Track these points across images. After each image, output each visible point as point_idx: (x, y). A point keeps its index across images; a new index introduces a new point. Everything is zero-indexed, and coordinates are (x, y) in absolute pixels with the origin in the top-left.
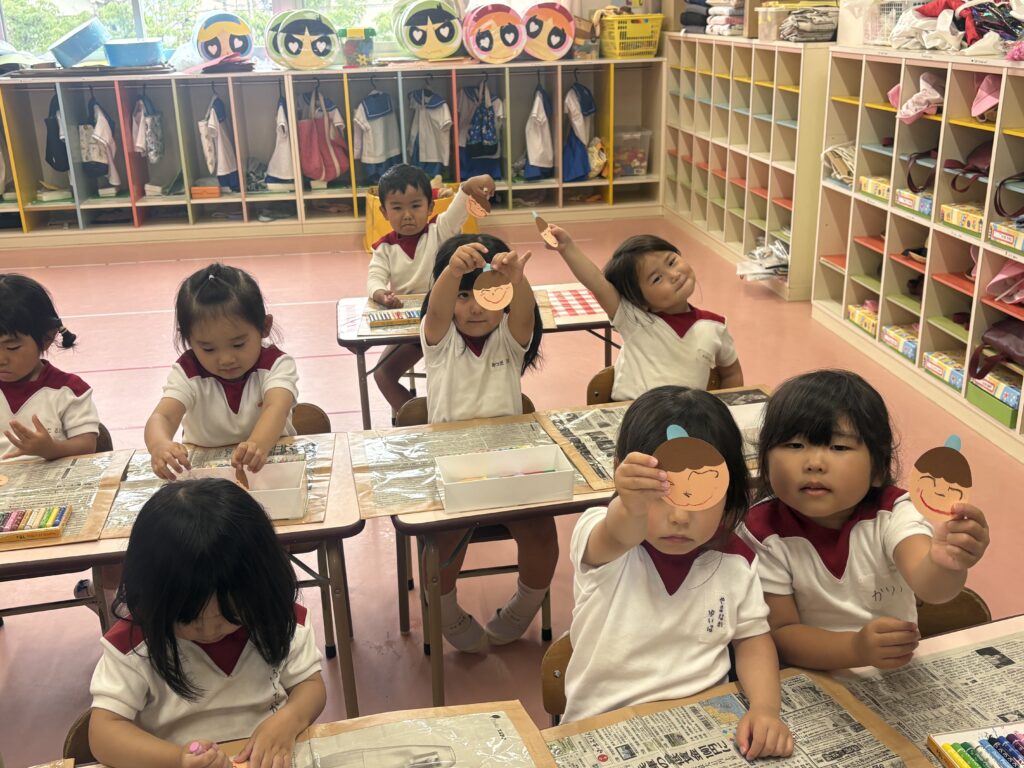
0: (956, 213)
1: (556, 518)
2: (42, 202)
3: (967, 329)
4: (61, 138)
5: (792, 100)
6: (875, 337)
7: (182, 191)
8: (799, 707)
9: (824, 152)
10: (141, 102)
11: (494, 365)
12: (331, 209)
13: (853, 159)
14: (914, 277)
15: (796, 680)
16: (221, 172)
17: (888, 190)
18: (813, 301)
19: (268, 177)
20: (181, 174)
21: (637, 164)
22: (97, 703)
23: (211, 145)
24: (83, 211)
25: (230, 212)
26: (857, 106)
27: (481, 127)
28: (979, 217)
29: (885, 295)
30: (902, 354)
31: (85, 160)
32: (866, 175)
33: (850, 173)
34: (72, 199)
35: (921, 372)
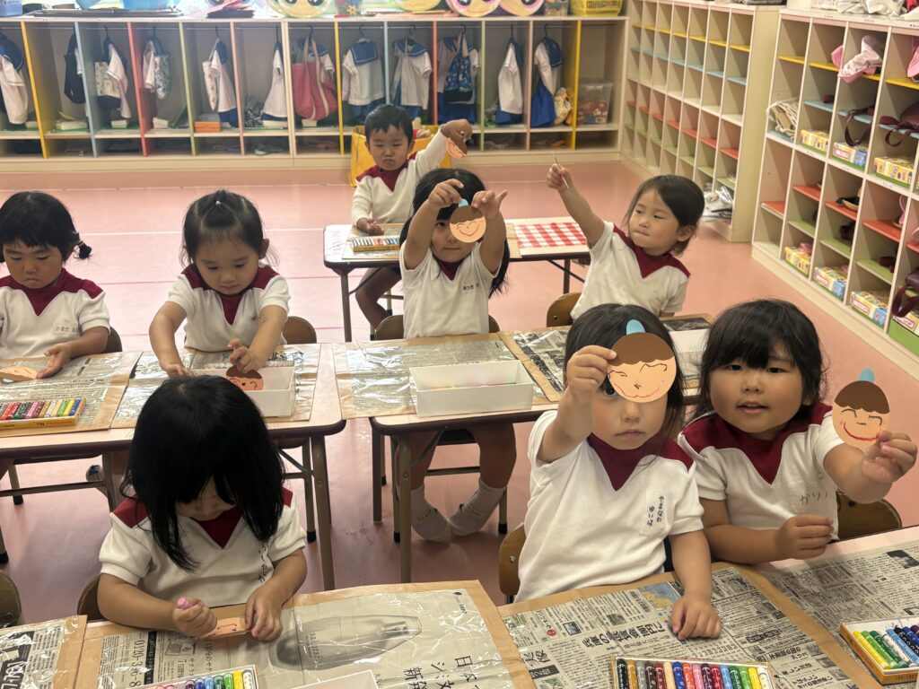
0: (888, 166)
1: (515, 425)
2: (61, 131)
3: (892, 271)
4: (79, 73)
5: (742, 59)
6: (807, 276)
7: (187, 125)
8: (727, 595)
9: (769, 107)
10: (151, 43)
11: (465, 288)
12: (321, 146)
13: (795, 114)
14: (846, 224)
15: (726, 572)
16: (222, 109)
17: (827, 143)
18: (753, 243)
19: (264, 114)
20: (186, 110)
21: (599, 113)
22: (105, 570)
23: (213, 83)
24: (98, 140)
25: (229, 146)
26: (803, 65)
27: (458, 74)
28: (909, 170)
29: (819, 238)
30: (832, 293)
31: (99, 94)
32: (807, 129)
33: (792, 127)
34: (88, 129)
35: (848, 309)
